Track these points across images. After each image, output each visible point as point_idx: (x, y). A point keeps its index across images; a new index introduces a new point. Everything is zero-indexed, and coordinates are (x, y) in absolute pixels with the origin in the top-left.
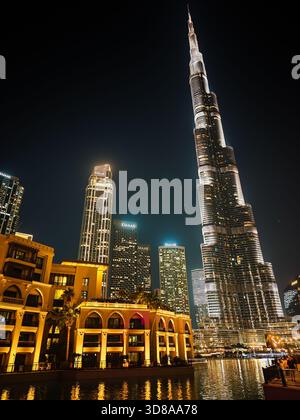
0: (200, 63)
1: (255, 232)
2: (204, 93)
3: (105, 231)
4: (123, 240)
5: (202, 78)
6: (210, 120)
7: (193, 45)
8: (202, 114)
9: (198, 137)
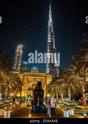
0: (51, 22)
1: (58, 71)
2: (51, 32)
3: (20, 64)
4: (24, 67)
5: (51, 27)
6: (52, 40)
7: (50, 16)
8: (50, 38)
9: (48, 44)
